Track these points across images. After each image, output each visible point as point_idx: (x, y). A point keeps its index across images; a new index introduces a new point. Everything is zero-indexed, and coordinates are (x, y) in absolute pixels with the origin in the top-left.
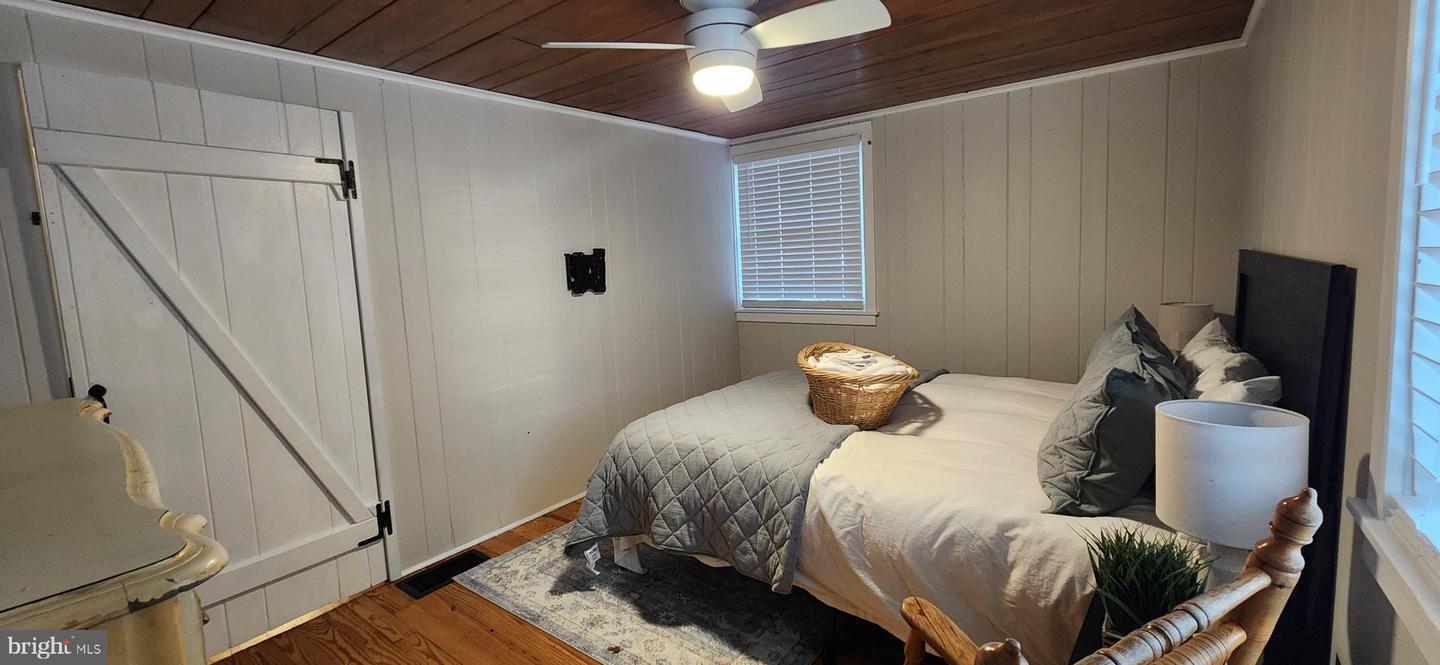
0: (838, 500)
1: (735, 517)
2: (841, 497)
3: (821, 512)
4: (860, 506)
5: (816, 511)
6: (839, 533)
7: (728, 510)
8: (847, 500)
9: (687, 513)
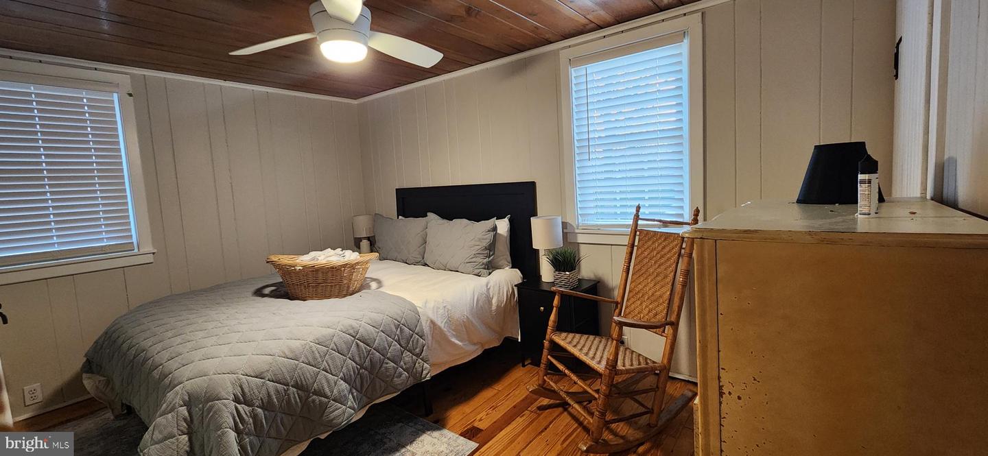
0: (435, 311)
1: (388, 359)
2: (435, 308)
3: (432, 322)
4: (445, 307)
5: (429, 321)
6: (442, 325)
7: (382, 357)
8: (438, 308)
9: (349, 385)
